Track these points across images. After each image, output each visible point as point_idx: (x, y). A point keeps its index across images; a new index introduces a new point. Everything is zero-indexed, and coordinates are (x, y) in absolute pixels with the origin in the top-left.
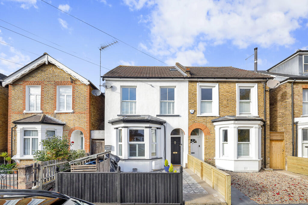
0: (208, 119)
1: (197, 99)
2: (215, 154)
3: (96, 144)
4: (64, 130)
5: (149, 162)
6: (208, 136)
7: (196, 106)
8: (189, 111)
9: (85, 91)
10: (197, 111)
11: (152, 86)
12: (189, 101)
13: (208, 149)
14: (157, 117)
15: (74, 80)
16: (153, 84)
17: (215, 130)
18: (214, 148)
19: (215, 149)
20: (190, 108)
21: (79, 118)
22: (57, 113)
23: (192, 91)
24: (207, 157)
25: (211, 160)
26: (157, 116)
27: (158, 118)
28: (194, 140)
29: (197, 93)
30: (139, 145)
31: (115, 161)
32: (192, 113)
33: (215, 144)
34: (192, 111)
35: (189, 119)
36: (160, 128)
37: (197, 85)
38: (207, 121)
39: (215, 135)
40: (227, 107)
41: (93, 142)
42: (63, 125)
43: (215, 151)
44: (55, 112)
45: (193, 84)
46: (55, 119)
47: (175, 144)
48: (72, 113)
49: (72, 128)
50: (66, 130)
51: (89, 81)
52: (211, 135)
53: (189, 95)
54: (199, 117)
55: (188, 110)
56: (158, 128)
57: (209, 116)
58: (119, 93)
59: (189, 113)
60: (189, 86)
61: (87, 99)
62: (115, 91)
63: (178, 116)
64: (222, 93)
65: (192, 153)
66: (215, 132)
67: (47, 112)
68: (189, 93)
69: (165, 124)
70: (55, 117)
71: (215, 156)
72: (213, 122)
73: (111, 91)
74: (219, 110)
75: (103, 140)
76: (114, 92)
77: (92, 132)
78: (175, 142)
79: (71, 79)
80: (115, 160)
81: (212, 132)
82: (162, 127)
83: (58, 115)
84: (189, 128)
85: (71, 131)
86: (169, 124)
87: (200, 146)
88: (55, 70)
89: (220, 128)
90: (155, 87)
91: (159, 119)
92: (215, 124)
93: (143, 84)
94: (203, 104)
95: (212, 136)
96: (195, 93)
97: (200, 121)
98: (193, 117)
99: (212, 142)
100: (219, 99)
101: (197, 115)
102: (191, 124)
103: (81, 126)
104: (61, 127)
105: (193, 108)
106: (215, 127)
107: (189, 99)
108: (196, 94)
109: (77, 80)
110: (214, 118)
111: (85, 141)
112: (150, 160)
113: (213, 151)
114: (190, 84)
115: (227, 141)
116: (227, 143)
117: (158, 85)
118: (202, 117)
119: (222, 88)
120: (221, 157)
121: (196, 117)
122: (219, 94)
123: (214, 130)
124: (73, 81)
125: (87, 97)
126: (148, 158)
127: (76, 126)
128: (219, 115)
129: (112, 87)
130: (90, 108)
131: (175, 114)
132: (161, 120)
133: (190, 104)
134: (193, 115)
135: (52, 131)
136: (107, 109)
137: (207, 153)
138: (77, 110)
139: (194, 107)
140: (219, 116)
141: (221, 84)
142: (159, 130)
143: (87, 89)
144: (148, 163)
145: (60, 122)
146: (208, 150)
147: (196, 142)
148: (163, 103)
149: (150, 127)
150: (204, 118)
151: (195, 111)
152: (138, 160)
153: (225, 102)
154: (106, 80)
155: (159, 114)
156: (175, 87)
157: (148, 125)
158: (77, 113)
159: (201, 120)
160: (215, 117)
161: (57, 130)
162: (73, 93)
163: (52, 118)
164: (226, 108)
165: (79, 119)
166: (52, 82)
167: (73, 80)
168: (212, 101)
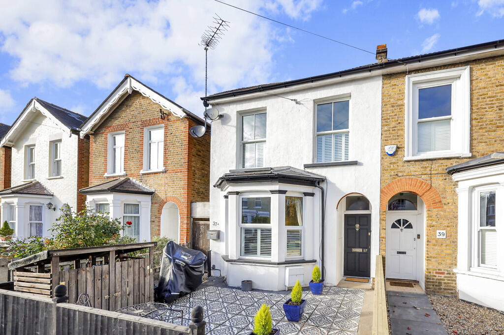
0: (435, 165)
1: (403, 117)
2: (456, 258)
3: (199, 227)
4: (152, 203)
5: (277, 269)
6: (437, 209)
7: (403, 136)
8: (382, 150)
9: (181, 130)
10: (404, 147)
11: (297, 103)
12: (382, 126)
13: (434, 245)
14: (307, 170)
15: (167, 113)
16: (299, 97)
17: (457, 195)
18: (453, 242)
19: (456, 246)
20: (385, 141)
21: (173, 181)
22: (143, 174)
23: (392, 100)
24: (431, 267)
25: (443, 273)
26: (306, 166)
27: (308, 172)
28: (405, 221)
29: (406, 101)
30: (262, 230)
32: (389, 153)
33: (456, 233)
34: (390, 149)
35: (383, 170)
36: (312, 195)
37: (404, 81)
38: (433, 172)
39: (456, 207)
40: (498, 127)
41: (195, 223)
42: (151, 194)
43: (455, 250)
44: (142, 172)
45: (394, 81)
46: (141, 184)
47: (357, 230)
48: (163, 172)
49: (163, 198)
50: (156, 203)
51: (184, 111)
52: (445, 207)
53: (382, 111)
54: (409, 164)
55: (382, 146)
56: (306, 194)
57: (440, 159)
58: (234, 126)
59: (384, 155)
60: (383, 88)
61: (184, 145)
62: (228, 123)
63: (355, 163)
64: (482, 92)
65: (399, 253)
66: (457, 199)
67: (132, 174)
68: (384, 104)
69: (323, 185)
70: (141, 181)
71: (456, 265)
72: (452, 172)
73: (220, 126)
74: (471, 140)
75: (208, 220)
76: (226, 126)
77: (194, 204)
78: (357, 226)
79: (161, 112)
81: (448, 201)
82: (317, 191)
83: (145, 178)
84: (382, 192)
85: (162, 204)
86: (334, 184)
87: (421, 237)
88: (142, 102)
89: (472, 188)
90: (302, 104)
91: (311, 173)
92: (456, 177)
93: (279, 100)
95: (448, 210)
96: (400, 103)
97: (413, 173)
98: (394, 163)
99: (447, 226)
100: (471, 109)
101: (406, 159)
102: (388, 181)
103: (176, 195)
104: (149, 198)
105: (393, 142)
106: (457, 185)
107: (383, 119)
108: (403, 105)
109: (169, 114)
110: (454, 164)
111: (181, 222)
113: (448, 252)
114: (386, 82)
115: (493, 224)
116: (494, 230)
117: (309, 98)
118: (417, 163)
119: (483, 78)
120: (475, 268)
121: (400, 164)
122: (471, 94)
123: (455, 194)
124: (165, 116)
125: (185, 141)
127: (169, 195)
128: (471, 150)
129: (221, 116)
130: (189, 161)
131: (351, 159)
132: (312, 176)
133: (387, 131)
134: (393, 160)
135: (134, 204)
136: (214, 161)
137: (430, 255)
138: (170, 168)
139: (396, 139)
140: (470, 155)
141: (476, 67)
142: (308, 198)
143: (184, 128)
144: (275, 270)
145: (147, 188)
146: (436, 247)
148: (324, 138)
149: (284, 192)
150: (424, 163)
151: (398, 148)
153: (491, 115)
154: (213, 105)
155: (310, 162)
156: (351, 96)
157: (276, 187)
158: (170, 173)
159: (416, 169)
160: (458, 158)
161: (142, 203)
162: (166, 136)
163: (138, 182)
164: (494, 131)
165: (172, 182)
166: (139, 123)
168: (450, 119)
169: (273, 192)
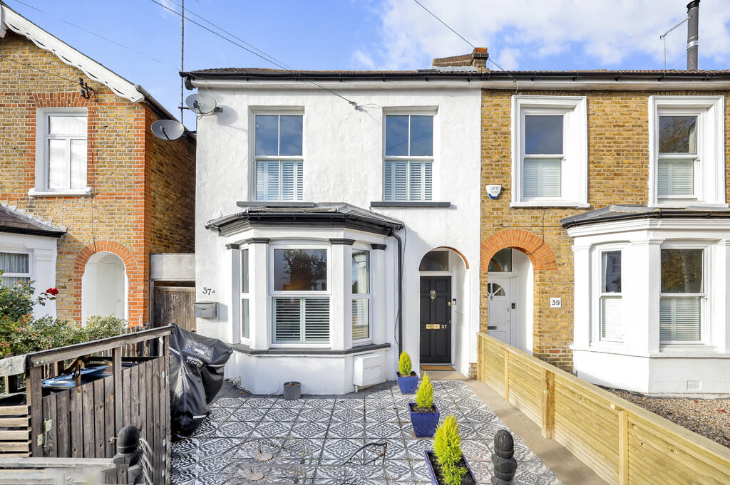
0: (548, 215)
1: (509, 149)
2: (572, 332)
3: (168, 298)
4: (59, 253)
6: (550, 271)
7: (508, 174)
8: (483, 191)
9: (131, 126)
10: (510, 189)
11: (357, 108)
12: (482, 157)
13: (548, 317)
14: (375, 210)
15: (94, 88)
16: (360, 99)
17: (572, 254)
18: (569, 312)
19: (573, 316)
20: (486, 178)
21: (112, 214)
22: (36, 197)
23: (494, 125)
24: (543, 344)
25: (558, 352)
26: (374, 205)
27: (376, 214)
29: (512, 129)
30: (308, 301)
31: (205, 363)
32: (493, 195)
33: (573, 300)
34: (493, 190)
35: (484, 217)
36: (383, 247)
37: (510, 101)
38: (546, 224)
39: (573, 269)
40: (616, 175)
41: (159, 290)
42: (57, 235)
43: (571, 322)
44: (32, 192)
45: (496, 100)
46: (30, 216)
47: (433, 298)
48: (86, 197)
49: (86, 244)
50: (69, 253)
51: (140, 90)
52: (560, 269)
53: (482, 138)
54: (516, 211)
55: (482, 185)
56: (375, 246)
57: (553, 208)
58: (243, 130)
59: (485, 197)
60: (482, 106)
61: (136, 151)
62: (231, 123)
63: (446, 205)
64: (599, 130)
65: (489, 328)
66: (573, 259)
67: (6, 195)
68: (485, 129)
69: (401, 234)
70: (31, 211)
71: (572, 340)
72: (567, 225)
73: (216, 125)
74: (589, 187)
75: (192, 284)
76: (227, 128)
77: (156, 258)
78: (433, 292)
79: (82, 84)
80: (209, 359)
81: (564, 261)
82: (391, 243)
83: (42, 204)
84: (482, 247)
85: (83, 255)
86: (415, 234)
87: (517, 306)
88: (31, 58)
89: (593, 246)
90: (365, 111)
91: (381, 216)
92: (572, 231)
93: (328, 99)
94: (532, 168)
95: (563, 272)
96: (504, 129)
97: (522, 224)
98: (498, 209)
99: (563, 293)
100: (589, 150)
101: (512, 205)
102: (491, 233)
103: (118, 241)
104: (51, 244)
105: (497, 180)
106: (573, 241)
107: (483, 149)
108: (509, 133)
109: (102, 89)
110: (569, 214)
111: (130, 288)
112: (347, 352)
113: (563, 324)
114: (486, 98)
115: (619, 290)
116: (620, 297)
117: (377, 103)
118: (527, 211)
119: (600, 114)
120: (596, 344)
121: (506, 210)
122: (588, 131)
123: (570, 253)
124: (90, 93)
125: (138, 143)
126: (341, 347)
127: (100, 238)
128: (588, 202)
129: (218, 110)
130: (147, 180)
131: (436, 198)
132: (385, 220)
133: (488, 165)
134: (497, 205)
135: (19, 255)
136: (203, 184)
137: (543, 329)
138: (104, 188)
139: (500, 177)
140: (588, 205)
141: (594, 99)
142: (379, 252)
143: (136, 119)
144: (339, 363)
145: (47, 224)
146: (550, 319)
147: (500, 293)
148: (393, 166)
150: (535, 211)
151: (503, 189)
152: (303, 353)
153: (609, 160)
154: (201, 88)
155: (379, 199)
156: (437, 110)
157: (340, 233)
158: (103, 198)
159: (525, 218)
160: (573, 208)
161: (36, 252)
162: (92, 129)
163: (22, 212)
164: (612, 179)
165: (109, 216)
166: (22, 98)
167: (91, 89)
168: (561, 159)
169: (334, 241)
